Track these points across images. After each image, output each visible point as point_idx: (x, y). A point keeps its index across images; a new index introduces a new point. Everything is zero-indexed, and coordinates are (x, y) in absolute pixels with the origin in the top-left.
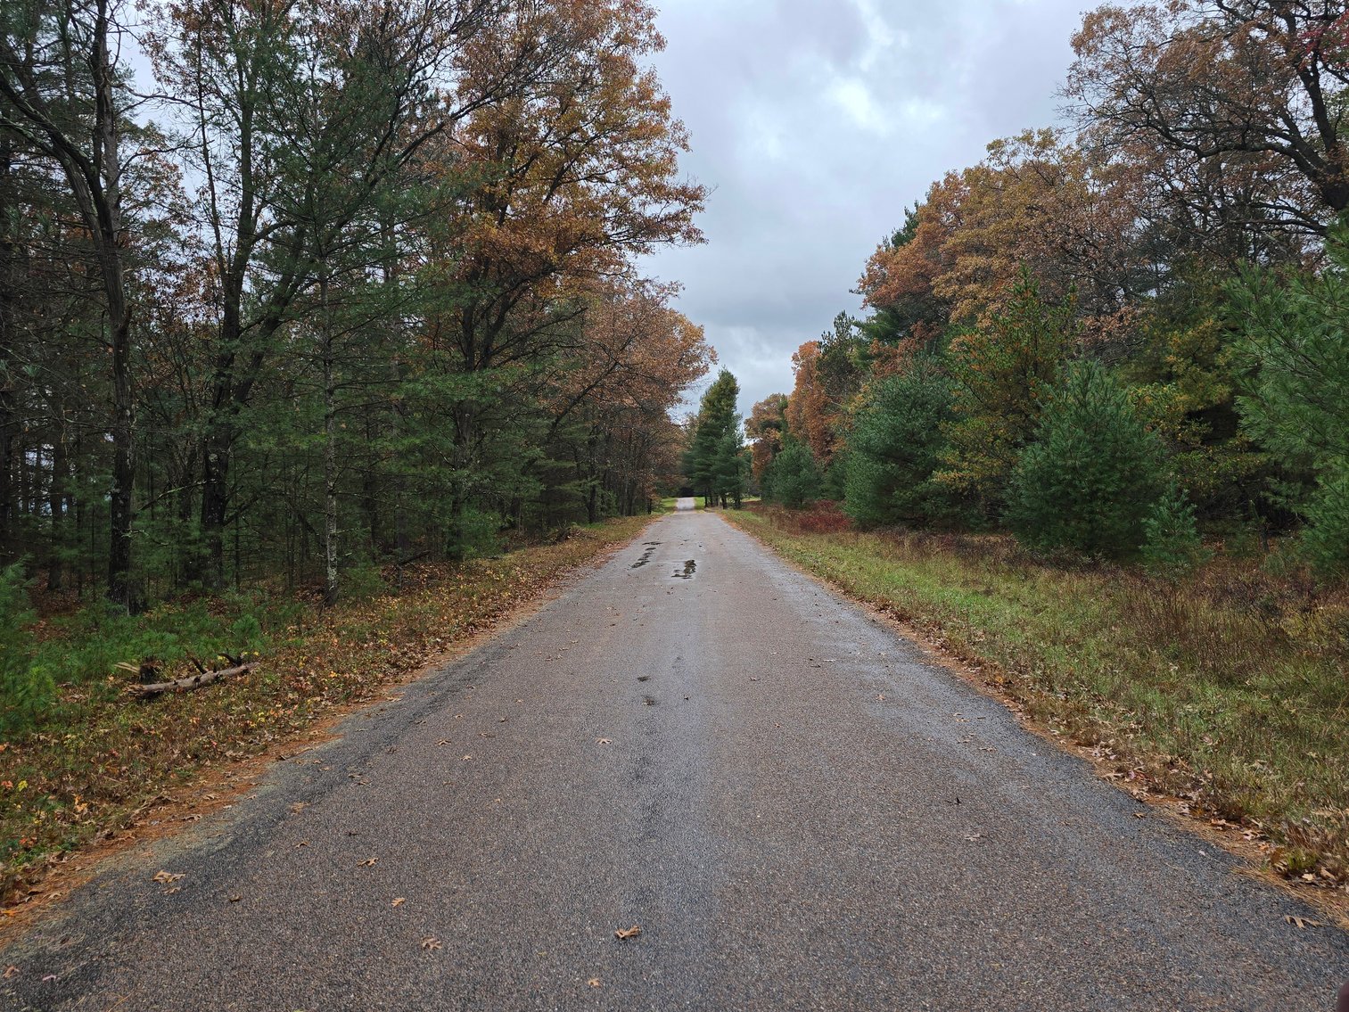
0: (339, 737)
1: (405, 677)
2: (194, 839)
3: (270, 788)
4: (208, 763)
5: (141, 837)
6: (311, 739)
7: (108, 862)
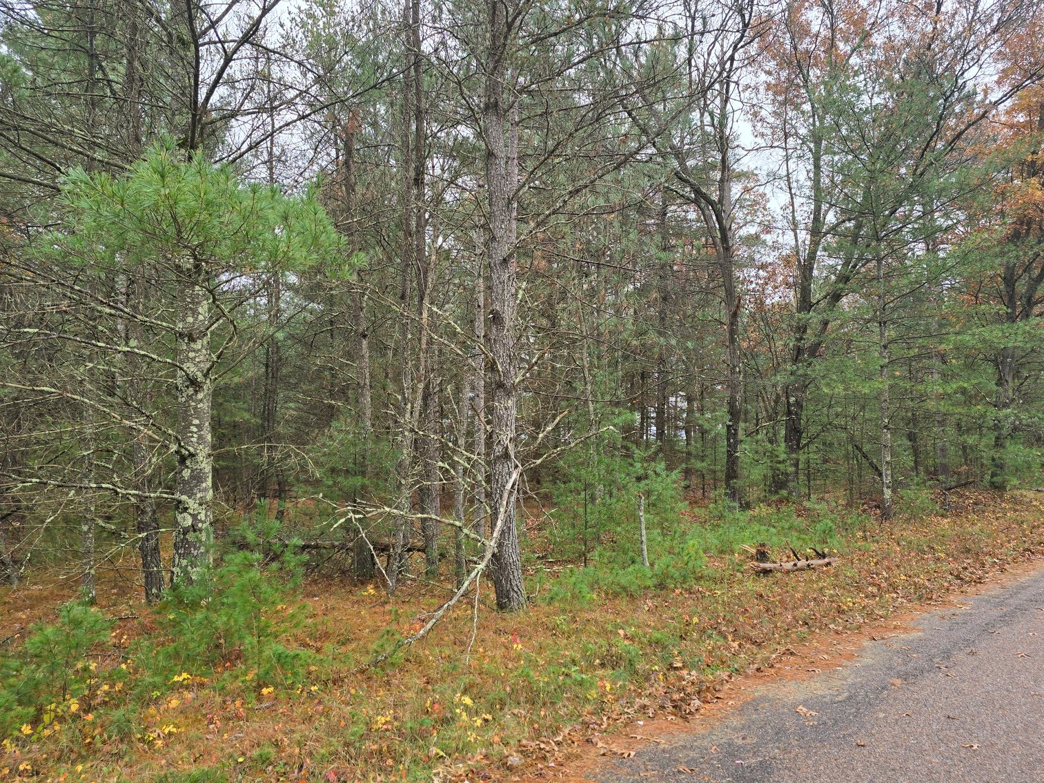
0: (919, 630)
1: (971, 590)
2: (818, 687)
3: (870, 661)
4: (817, 631)
5: (779, 676)
6: (895, 628)
7: (761, 689)
